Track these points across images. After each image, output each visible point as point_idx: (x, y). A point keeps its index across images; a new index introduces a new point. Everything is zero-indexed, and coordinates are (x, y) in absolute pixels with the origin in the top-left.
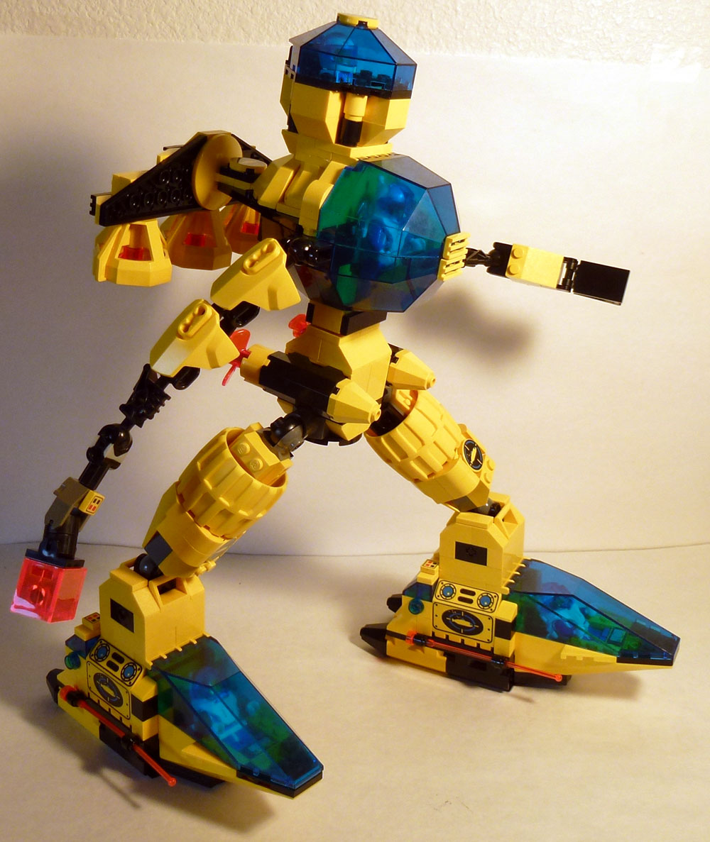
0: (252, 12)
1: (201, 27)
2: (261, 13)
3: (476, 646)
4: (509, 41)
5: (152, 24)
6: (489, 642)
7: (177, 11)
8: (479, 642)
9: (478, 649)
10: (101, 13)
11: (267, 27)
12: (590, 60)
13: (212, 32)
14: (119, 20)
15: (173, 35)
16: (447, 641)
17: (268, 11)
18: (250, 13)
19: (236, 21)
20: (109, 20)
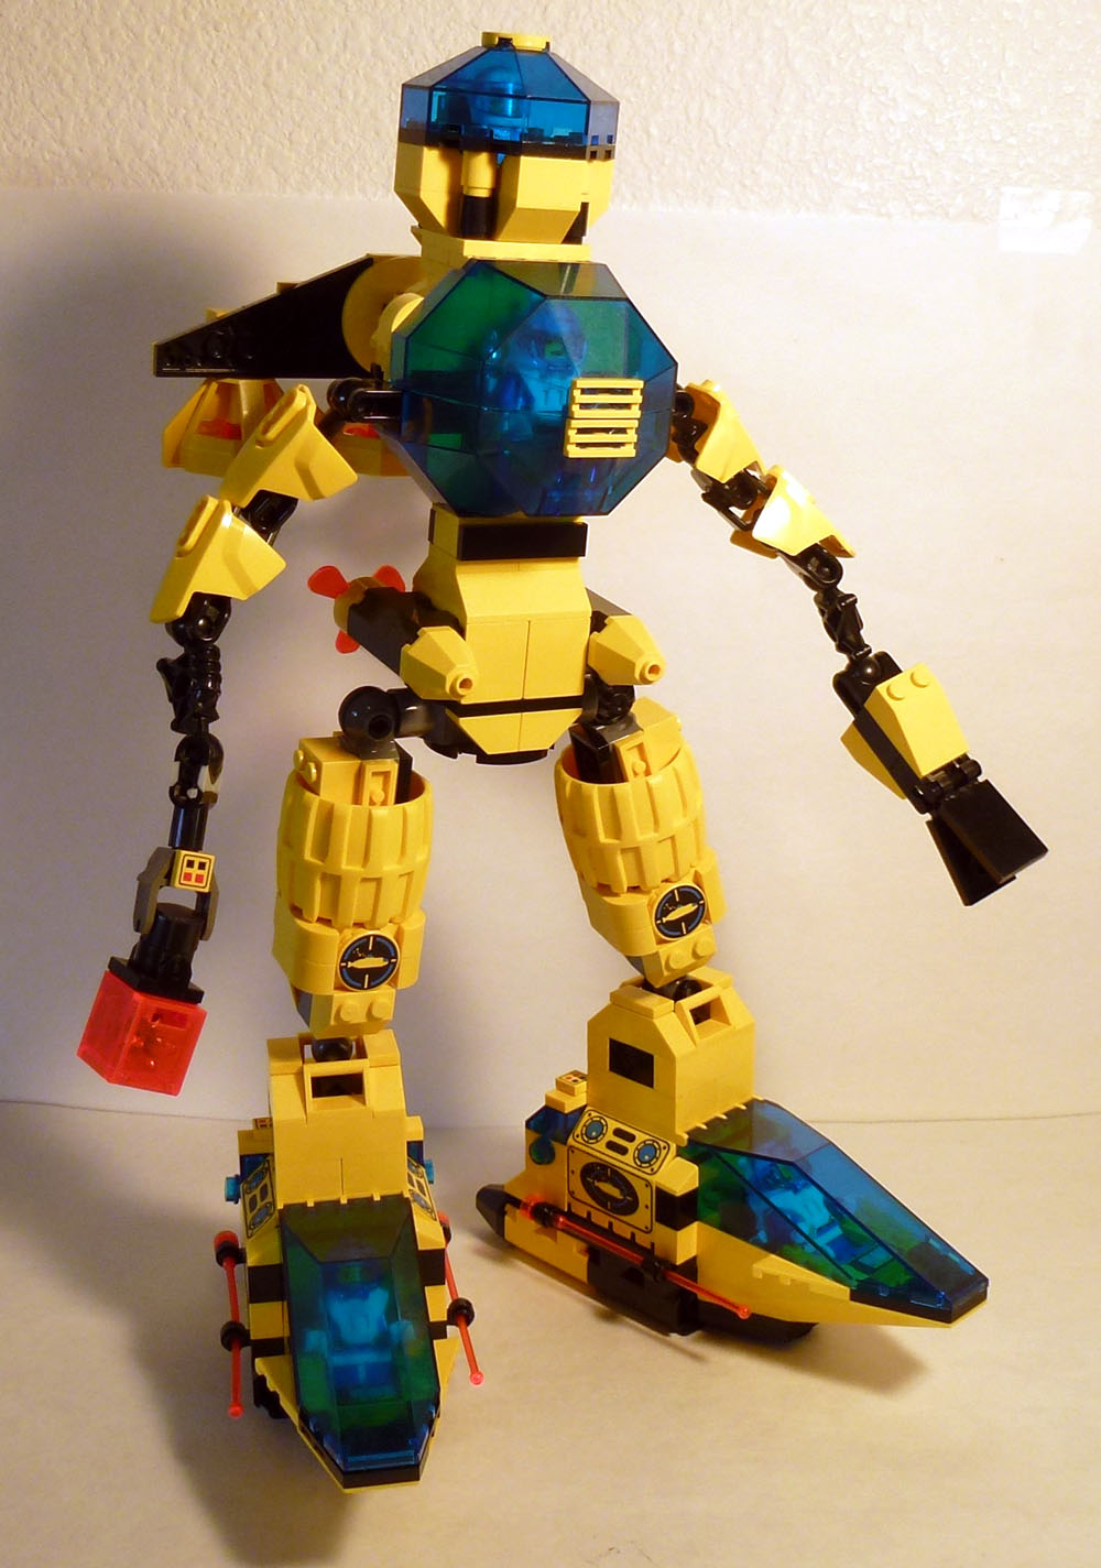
0: (291, 142)
1: (201, 167)
2: (307, 141)
3: (629, 1237)
4: (744, 186)
5: (117, 162)
6: (648, 1231)
7: (160, 143)
8: (635, 1231)
9: (631, 1243)
10: (29, 145)
11: (316, 165)
12: (889, 216)
13: (222, 174)
14: (60, 156)
15: (153, 181)
16: (587, 1222)
17: (318, 137)
18: (287, 142)
19: (263, 156)
20: (43, 157)
